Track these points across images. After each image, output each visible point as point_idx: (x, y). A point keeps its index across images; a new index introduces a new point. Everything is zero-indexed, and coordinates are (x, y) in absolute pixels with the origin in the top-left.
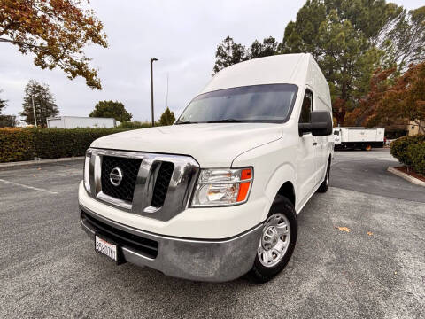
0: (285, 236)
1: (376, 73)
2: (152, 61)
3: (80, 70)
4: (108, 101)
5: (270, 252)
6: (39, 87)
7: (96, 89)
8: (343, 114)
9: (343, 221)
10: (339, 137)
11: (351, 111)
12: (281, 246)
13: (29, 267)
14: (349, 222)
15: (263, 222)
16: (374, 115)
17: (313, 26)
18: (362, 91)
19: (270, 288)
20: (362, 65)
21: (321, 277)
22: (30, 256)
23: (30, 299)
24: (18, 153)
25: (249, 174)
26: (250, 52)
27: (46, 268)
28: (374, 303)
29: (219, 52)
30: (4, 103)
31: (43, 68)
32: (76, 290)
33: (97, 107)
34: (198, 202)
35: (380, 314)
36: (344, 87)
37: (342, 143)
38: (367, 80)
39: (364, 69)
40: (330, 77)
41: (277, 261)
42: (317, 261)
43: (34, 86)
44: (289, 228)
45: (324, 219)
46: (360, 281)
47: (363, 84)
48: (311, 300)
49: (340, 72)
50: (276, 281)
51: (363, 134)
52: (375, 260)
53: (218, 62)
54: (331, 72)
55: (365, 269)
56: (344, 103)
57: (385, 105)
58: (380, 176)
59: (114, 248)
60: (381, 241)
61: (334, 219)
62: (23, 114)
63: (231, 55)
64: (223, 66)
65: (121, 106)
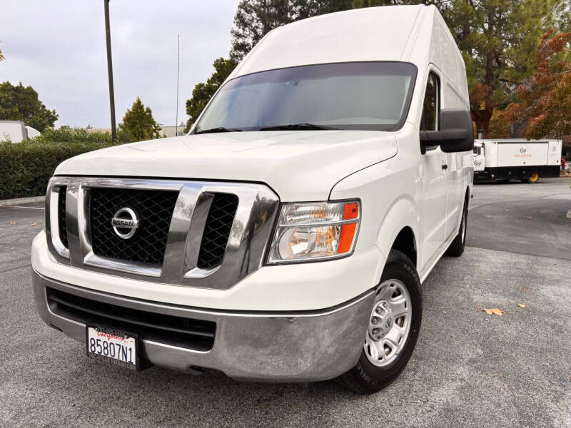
0: (403, 318)
1: (545, 38)
5: (381, 343)
8: (488, 113)
9: (492, 299)
10: (480, 158)
11: (502, 107)
12: (397, 334)
14: (502, 300)
15: (375, 288)
16: (542, 116)
18: (522, 69)
19: (381, 399)
20: (522, 21)
21: (462, 380)
25: (355, 211)
28: (541, 408)
34: (277, 255)
35: (549, 420)
36: (489, 61)
37: (486, 169)
38: (530, 49)
39: (526, 27)
40: (464, 42)
41: (391, 358)
42: (453, 360)
44: (409, 304)
45: (461, 298)
46: (520, 381)
47: (524, 56)
48: (448, 411)
49: (481, 31)
50: (391, 390)
51: (523, 151)
52: (542, 352)
53: (244, 6)
54: (466, 32)
55: (528, 366)
56: (490, 93)
57: (561, 98)
58: (553, 226)
59: (130, 343)
60: (553, 326)
61: (477, 298)
64: (254, 15)
65: (31, 94)
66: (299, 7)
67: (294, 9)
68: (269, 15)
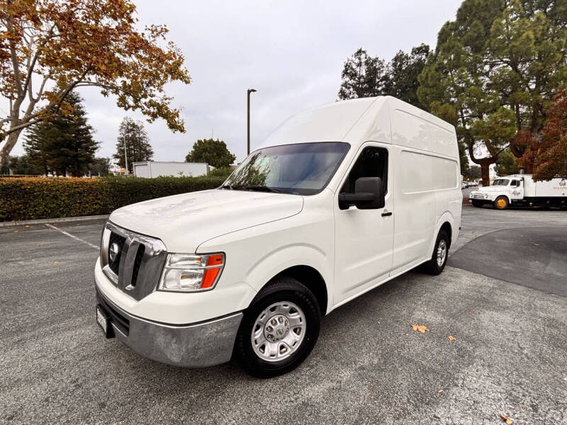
0: (300, 329)
2: (249, 92)
3: (160, 111)
4: (208, 139)
5: (278, 344)
6: (134, 125)
7: (178, 132)
10: (519, 189)
12: (293, 340)
13: (56, 331)
15: (241, 311)
17: (482, 27)
22: (62, 320)
23: (43, 361)
24: (95, 206)
25: (219, 260)
26: (391, 68)
27: (68, 334)
29: (347, 70)
30: (98, 145)
31: (126, 109)
32: (84, 358)
33: (195, 147)
34: (164, 286)
37: (525, 198)
41: (284, 356)
43: (129, 124)
53: (345, 85)
59: (105, 322)
62: (116, 157)
63: (364, 73)
64: (351, 89)
65: (223, 145)
66: (383, 82)
67: (380, 83)
68: (362, 89)
